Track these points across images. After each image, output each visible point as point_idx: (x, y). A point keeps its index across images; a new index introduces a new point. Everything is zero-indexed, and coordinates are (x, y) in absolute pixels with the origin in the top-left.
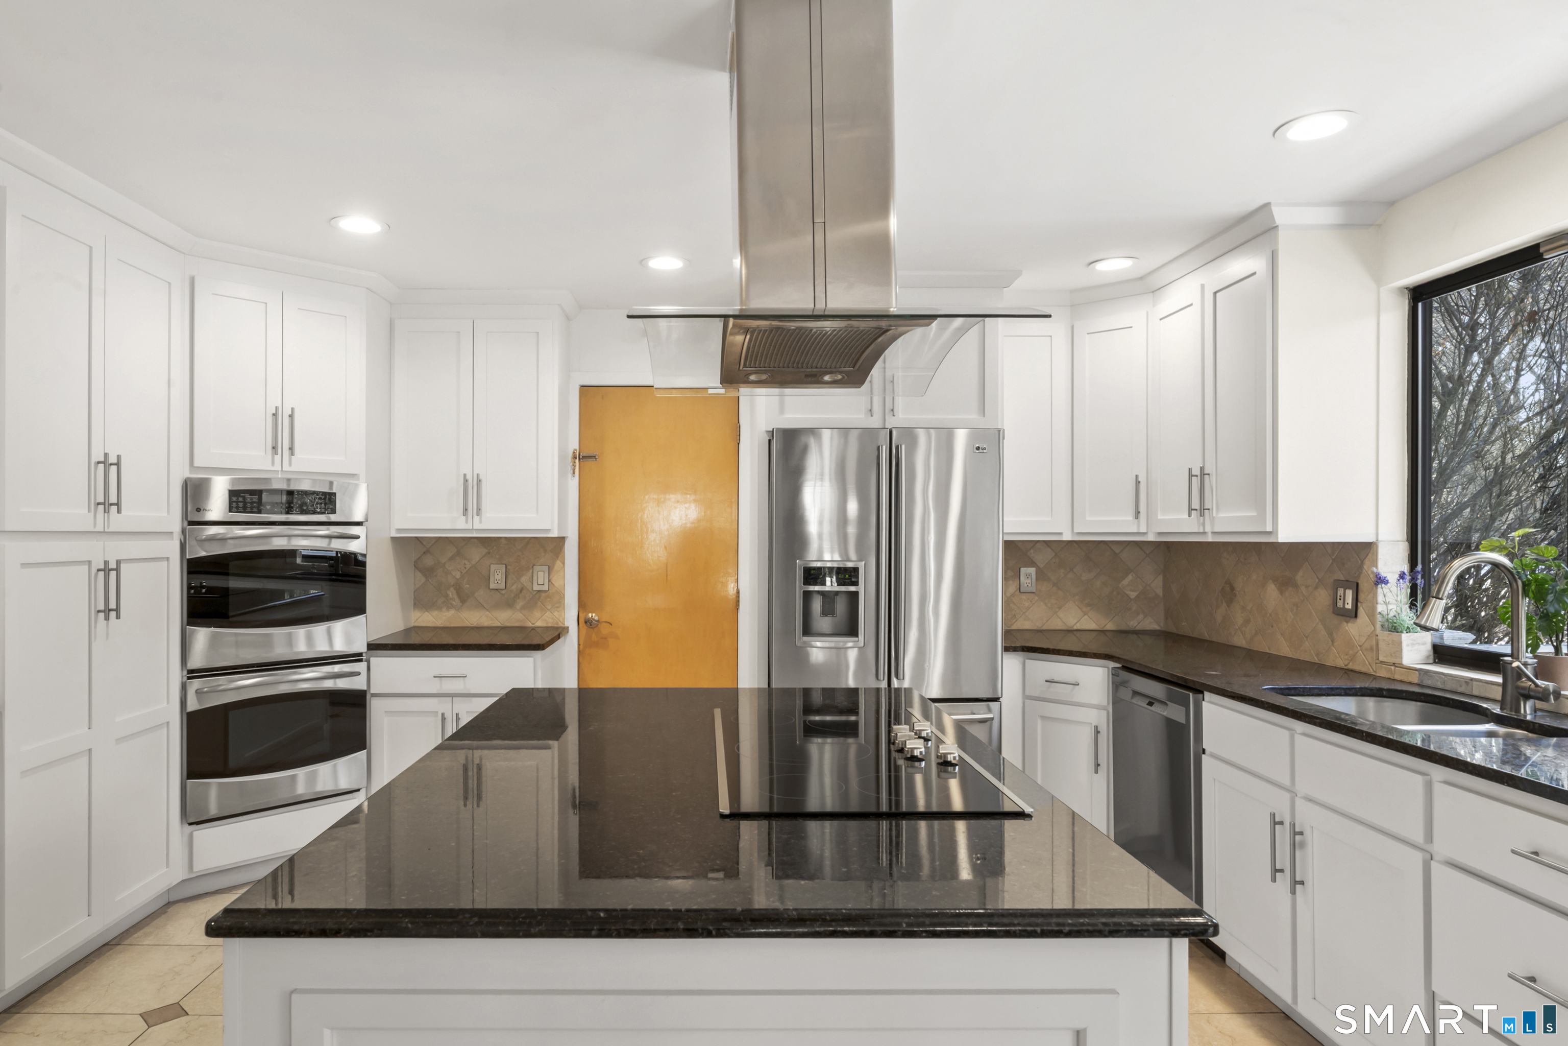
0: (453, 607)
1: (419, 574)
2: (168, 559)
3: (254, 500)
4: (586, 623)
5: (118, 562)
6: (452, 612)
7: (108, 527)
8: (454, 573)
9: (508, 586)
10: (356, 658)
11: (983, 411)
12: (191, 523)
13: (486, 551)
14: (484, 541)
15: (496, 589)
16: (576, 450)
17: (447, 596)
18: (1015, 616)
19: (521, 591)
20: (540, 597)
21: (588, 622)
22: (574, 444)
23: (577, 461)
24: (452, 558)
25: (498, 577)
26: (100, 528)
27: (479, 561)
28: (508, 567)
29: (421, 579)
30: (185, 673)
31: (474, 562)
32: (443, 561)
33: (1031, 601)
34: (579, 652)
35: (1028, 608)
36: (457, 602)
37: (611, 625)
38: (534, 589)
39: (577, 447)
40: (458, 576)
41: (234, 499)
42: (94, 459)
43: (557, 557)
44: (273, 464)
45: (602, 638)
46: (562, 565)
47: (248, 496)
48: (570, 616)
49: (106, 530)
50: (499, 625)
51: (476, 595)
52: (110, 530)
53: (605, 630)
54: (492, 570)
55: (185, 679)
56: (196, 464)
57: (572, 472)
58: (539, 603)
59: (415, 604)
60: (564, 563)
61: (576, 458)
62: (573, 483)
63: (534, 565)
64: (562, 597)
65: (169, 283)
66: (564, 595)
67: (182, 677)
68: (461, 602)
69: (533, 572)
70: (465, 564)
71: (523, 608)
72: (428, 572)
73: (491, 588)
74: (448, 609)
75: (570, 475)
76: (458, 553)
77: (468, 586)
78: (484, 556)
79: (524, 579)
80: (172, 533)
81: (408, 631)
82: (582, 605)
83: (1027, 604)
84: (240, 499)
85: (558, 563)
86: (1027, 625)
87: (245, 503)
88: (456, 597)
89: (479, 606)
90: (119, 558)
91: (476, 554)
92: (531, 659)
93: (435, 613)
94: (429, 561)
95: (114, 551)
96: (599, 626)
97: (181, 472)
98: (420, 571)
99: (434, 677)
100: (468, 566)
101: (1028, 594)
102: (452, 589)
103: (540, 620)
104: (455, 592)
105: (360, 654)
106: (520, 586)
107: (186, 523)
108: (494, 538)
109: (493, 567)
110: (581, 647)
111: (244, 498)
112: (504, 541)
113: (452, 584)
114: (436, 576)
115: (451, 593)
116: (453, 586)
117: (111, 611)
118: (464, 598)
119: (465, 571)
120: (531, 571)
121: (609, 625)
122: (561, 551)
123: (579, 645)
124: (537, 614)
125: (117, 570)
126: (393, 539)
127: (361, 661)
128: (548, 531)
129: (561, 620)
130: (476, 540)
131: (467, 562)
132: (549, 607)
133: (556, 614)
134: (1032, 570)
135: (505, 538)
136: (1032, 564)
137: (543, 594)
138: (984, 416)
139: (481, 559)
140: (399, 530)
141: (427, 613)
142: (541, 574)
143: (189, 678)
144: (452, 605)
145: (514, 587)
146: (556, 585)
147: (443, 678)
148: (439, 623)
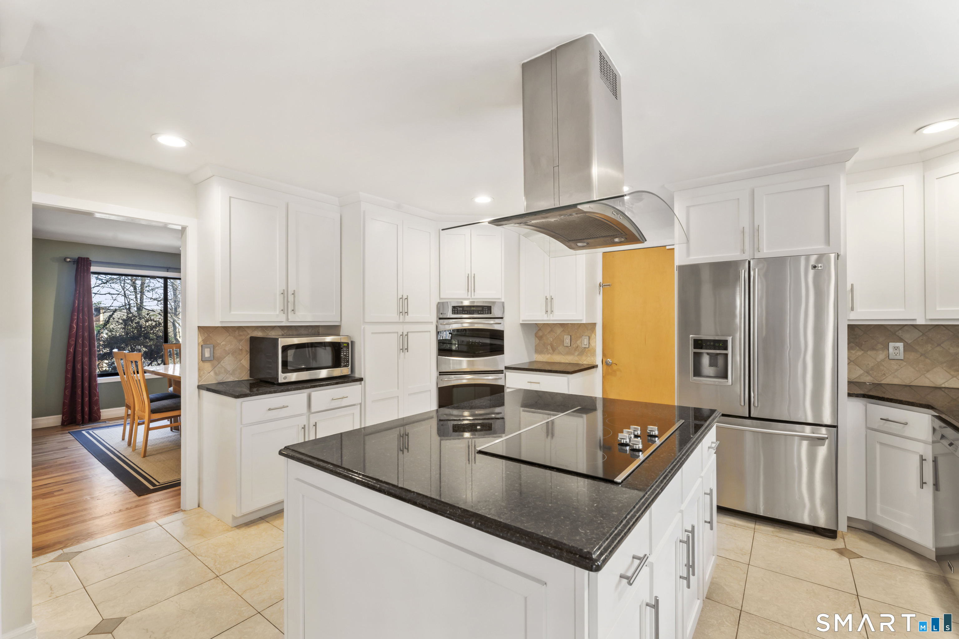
0: (550, 353)
1: (537, 339)
2: (430, 331)
3: (461, 310)
4: (606, 364)
5: (408, 333)
6: (549, 355)
7: (405, 320)
8: (550, 339)
9: (572, 345)
10: (501, 372)
11: (828, 242)
12: (440, 319)
13: (563, 329)
14: (562, 325)
15: (567, 346)
16: (601, 282)
17: (547, 349)
18: (884, 374)
19: (577, 348)
20: (585, 351)
21: (607, 364)
22: (600, 279)
23: (601, 287)
24: (549, 332)
25: (567, 341)
26: (401, 321)
27: (560, 334)
28: (572, 337)
29: (538, 341)
30: (438, 373)
31: (558, 334)
32: (546, 333)
33: (899, 365)
34: (603, 377)
35: (897, 370)
36: (551, 351)
37: (617, 365)
38: (583, 347)
39: (601, 281)
40: (552, 340)
41: (454, 309)
42: (399, 297)
43: (593, 332)
44: (468, 296)
45: (614, 371)
46: (595, 336)
47: (458, 308)
48: (598, 360)
49: (404, 321)
50: (568, 362)
51: (559, 348)
52: (406, 321)
53: (615, 367)
54: (565, 338)
55: (438, 375)
56: (441, 297)
57: (599, 293)
58: (585, 353)
59: (535, 351)
60: (595, 335)
61: (601, 286)
62: (599, 299)
63: (583, 336)
64: (595, 351)
65: (430, 233)
66: (596, 350)
67: (437, 374)
68: (553, 351)
69: (582, 339)
70: (554, 335)
71: (578, 355)
72: (540, 338)
73: (565, 345)
74: (548, 354)
75: (598, 294)
76: (552, 330)
77: (555, 344)
78: (562, 332)
79: (578, 342)
80: (432, 322)
81: (531, 363)
82: (604, 355)
83: (895, 367)
84: (456, 309)
85: (593, 335)
86: (896, 381)
87: (457, 311)
88: (551, 349)
89: (560, 353)
90: (408, 331)
91: (559, 331)
92: (566, 378)
93: (543, 355)
94: (540, 334)
95: (406, 329)
96: (612, 365)
97: (436, 300)
98: (537, 337)
99: (528, 382)
100: (556, 336)
101: (897, 361)
102: (549, 346)
103: (585, 361)
104: (550, 347)
105: (502, 371)
106: (577, 345)
107: (438, 319)
108: (566, 323)
109: (565, 337)
110: (604, 374)
111: (457, 309)
112: (570, 325)
113: (549, 343)
114: (543, 340)
115: (549, 347)
116: (550, 344)
117: (404, 348)
118: (554, 349)
119: (554, 338)
120: (581, 338)
121: (615, 365)
122: (594, 329)
123: (603, 373)
124: (584, 358)
125: (407, 335)
126: (521, 324)
127: (503, 373)
128: (581, 320)
129: (595, 361)
130: (558, 325)
131: (555, 334)
132: (589, 355)
133: (592, 358)
134: (901, 345)
135: (570, 323)
136: (900, 340)
137: (587, 349)
138: (829, 246)
139: (560, 333)
140: (523, 321)
141: (540, 356)
142: (585, 340)
143: (440, 375)
144: (549, 352)
145: (574, 346)
146: (592, 345)
147: (532, 383)
148: (544, 360)
